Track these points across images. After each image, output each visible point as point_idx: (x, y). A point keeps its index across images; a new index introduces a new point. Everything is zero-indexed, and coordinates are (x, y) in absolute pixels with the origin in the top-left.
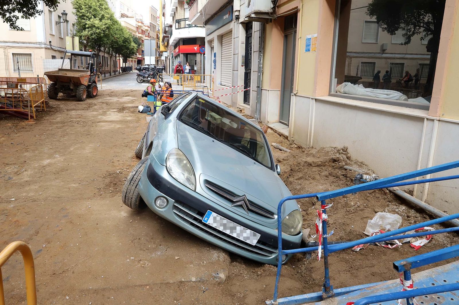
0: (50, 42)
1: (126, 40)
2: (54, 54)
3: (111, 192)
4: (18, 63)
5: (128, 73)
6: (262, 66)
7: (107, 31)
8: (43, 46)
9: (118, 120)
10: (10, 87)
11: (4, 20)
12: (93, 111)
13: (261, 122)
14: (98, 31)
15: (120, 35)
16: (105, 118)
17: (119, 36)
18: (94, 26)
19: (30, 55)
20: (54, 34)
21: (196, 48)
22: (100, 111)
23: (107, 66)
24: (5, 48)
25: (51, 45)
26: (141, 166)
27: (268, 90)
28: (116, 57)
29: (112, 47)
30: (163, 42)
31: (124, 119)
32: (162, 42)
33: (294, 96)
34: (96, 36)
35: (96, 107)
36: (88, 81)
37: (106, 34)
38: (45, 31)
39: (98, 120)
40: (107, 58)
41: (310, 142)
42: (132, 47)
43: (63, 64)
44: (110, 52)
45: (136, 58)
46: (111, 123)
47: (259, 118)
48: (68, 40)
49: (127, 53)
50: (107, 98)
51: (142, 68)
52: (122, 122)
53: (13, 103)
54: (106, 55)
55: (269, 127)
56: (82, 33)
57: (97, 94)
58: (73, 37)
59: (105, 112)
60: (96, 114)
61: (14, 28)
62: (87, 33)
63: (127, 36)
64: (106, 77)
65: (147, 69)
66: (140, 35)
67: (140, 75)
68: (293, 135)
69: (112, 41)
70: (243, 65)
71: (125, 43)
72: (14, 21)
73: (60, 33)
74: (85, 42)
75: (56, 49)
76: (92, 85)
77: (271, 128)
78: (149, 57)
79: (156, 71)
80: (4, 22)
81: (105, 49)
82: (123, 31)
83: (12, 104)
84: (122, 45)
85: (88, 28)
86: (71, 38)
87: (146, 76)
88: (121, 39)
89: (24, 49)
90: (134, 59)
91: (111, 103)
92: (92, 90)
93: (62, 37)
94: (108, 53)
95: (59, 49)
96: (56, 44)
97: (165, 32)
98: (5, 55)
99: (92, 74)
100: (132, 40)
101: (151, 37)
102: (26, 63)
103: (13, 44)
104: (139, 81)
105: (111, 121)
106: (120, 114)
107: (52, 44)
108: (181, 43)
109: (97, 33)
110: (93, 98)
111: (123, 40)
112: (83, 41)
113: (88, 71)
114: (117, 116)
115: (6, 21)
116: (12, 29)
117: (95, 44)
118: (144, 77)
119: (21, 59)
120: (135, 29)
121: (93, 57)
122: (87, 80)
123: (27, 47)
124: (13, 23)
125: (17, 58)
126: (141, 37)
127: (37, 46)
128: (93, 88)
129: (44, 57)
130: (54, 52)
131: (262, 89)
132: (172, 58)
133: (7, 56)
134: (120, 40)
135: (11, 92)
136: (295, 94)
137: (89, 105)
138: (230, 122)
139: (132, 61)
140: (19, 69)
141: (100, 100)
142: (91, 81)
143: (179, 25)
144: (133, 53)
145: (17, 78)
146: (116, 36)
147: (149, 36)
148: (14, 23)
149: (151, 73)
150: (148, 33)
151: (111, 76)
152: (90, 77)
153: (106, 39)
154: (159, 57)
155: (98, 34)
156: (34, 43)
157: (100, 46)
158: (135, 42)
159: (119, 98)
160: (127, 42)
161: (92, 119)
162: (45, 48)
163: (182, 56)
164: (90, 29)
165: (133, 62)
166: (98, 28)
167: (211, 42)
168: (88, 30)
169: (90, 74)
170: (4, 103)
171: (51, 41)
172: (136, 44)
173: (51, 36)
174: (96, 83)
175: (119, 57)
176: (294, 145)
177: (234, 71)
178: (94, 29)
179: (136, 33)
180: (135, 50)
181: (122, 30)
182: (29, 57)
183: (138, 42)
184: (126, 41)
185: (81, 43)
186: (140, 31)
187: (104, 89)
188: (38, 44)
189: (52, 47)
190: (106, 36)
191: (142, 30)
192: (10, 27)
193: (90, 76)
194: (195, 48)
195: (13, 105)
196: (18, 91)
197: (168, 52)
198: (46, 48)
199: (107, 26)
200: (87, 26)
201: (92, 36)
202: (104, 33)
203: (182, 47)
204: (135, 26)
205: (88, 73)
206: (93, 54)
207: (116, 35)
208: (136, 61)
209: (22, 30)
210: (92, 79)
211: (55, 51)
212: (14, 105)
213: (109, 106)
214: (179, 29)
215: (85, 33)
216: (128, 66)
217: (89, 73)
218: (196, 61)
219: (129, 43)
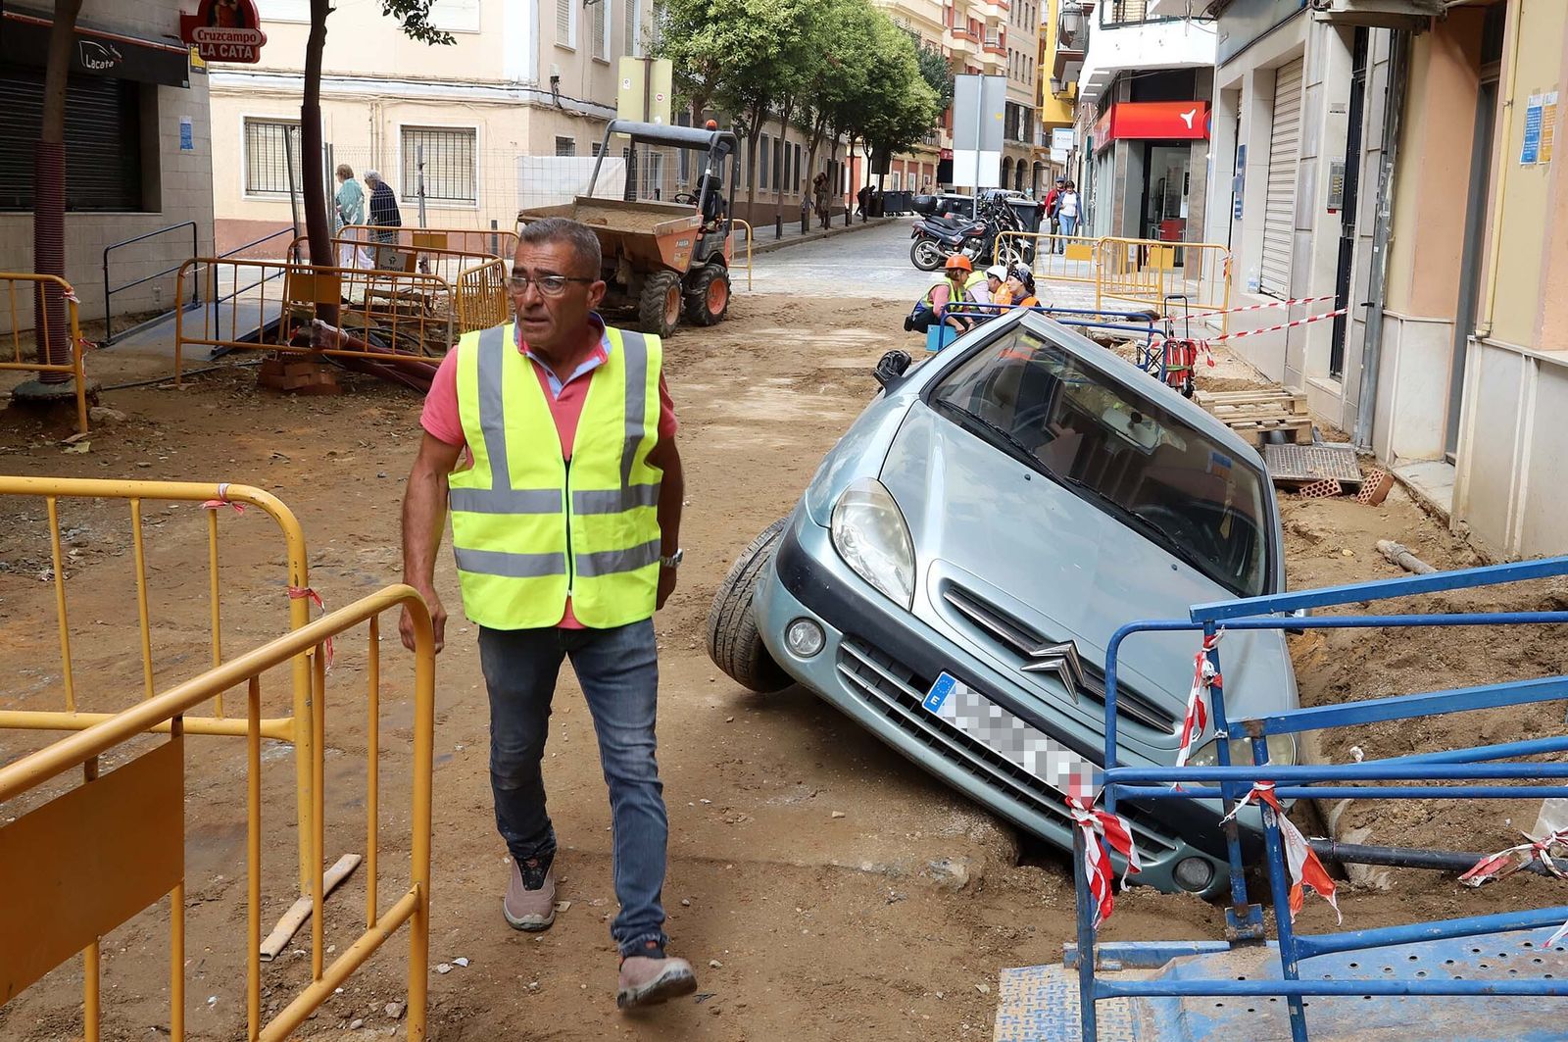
0: (555, 80)
1: (885, 73)
2: (567, 130)
3: (693, 645)
4: (421, 167)
5: (889, 221)
6: (1387, 214)
7: (795, 34)
8: (525, 97)
9: (787, 417)
10: (384, 268)
11: (388, 8)
12: (696, 380)
13: (1374, 457)
14: (756, 33)
15: (857, 48)
16: (735, 408)
17: (852, 51)
18: (743, 10)
19: (471, 133)
20: (572, 44)
21: (1188, 118)
22: (726, 382)
23: (796, 188)
24: (375, 103)
25: (555, 94)
26: (773, 538)
27: (1402, 321)
28: (836, 143)
29: (821, 101)
30: (1060, 81)
31: (812, 417)
32: (1051, 80)
33: (1477, 348)
34: (748, 54)
35: (709, 363)
36: (689, 252)
37: (793, 48)
38: (536, 34)
39: (706, 416)
40: (797, 148)
41: (1512, 537)
42: (909, 103)
43: (594, 180)
44: (808, 125)
45: (932, 153)
46: (757, 429)
47: (1365, 441)
48: (630, 71)
49: (891, 131)
50: (763, 331)
51: (940, 202)
52: (801, 429)
53: (391, 333)
54: (792, 137)
55: (1396, 479)
56: (689, 44)
57: (725, 310)
58: (649, 61)
59: (743, 385)
60: (706, 392)
61: (420, 36)
62: (710, 39)
63: (888, 51)
64: (783, 239)
65: (961, 207)
66: (960, 45)
67: (926, 233)
68: (1467, 509)
69: (821, 74)
70: (1333, 206)
71: (881, 87)
72: (422, 8)
73: (600, 42)
74: (700, 79)
75: (578, 109)
76: (709, 271)
77: (1403, 484)
78: (975, 153)
79: (1002, 218)
80: (386, 12)
81: (788, 110)
82: (877, 28)
83: (387, 334)
84: (865, 94)
85: (716, 20)
86: (642, 65)
87: (954, 239)
88: (863, 66)
89: (446, 110)
90: (921, 158)
91: (777, 350)
92: (706, 291)
93: (607, 58)
94: (804, 129)
95: (590, 110)
96: (577, 88)
97: (1065, 37)
98: (375, 134)
99: (711, 225)
100: (913, 66)
101: (1013, 53)
102: (450, 168)
103: (407, 88)
104: (921, 261)
105: (756, 423)
106: (804, 397)
107: (561, 87)
108: (1125, 93)
109: (752, 40)
110: (708, 329)
111: (871, 72)
112: (691, 76)
113: (693, 212)
114: (788, 406)
115: (392, 11)
116: (411, 37)
117: (746, 88)
118: (945, 244)
119: (435, 152)
120: (937, 16)
121: (719, 154)
122: (686, 248)
123: (461, 102)
124: (417, 16)
125: (421, 149)
126: (964, 53)
127: (499, 95)
128: (709, 283)
129: (524, 143)
130: (568, 123)
131: (1383, 315)
132: (1089, 157)
133: (380, 137)
134: (858, 70)
135: (387, 288)
136: (1480, 339)
137: (683, 354)
138: (1131, 426)
139: (913, 167)
140: (423, 195)
141: (735, 337)
142: (705, 256)
143: (1117, 8)
144: (919, 131)
145: (413, 230)
146: (839, 55)
147: (1001, 51)
148: (421, 13)
149: (976, 226)
150: (1001, 35)
151: (808, 235)
152: (700, 236)
153: (788, 70)
154: (1042, 151)
155: (757, 47)
156: (489, 85)
157: (763, 99)
158: (930, 80)
159: (815, 334)
160: (889, 78)
161: (683, 411)
162: (532, 106)
163: (1122, 150)
164: (723, 25)
165: (920, 172)
166: (758, 20)
167: (1233, 94)
168: (715, 28)
169: (699, 225)
170: (362, 331)
171: (558, 77)
172: (935, 88)
173: (562, 55)
174: (724, 265)
175: (853, 144)
176: (1465, 553)
177: (1299, 234)
178: (741, 23)
179: (940, 33)
180: (928, 114)
181: (868, 23)
182: (466, 143)
183: (943, 77)
184: (883, 77)
185: (680, 81)
186: (961, 24)
187: (758, 289)
188: (505, 87)
189: (561, 100)
190: (791, 54)
191: (972, 20)
192: (407, 31)
193: (700, 231)
194: (1183, 116)
195: (391, 340)
196: (413, 284)
197: (1079, 128)
198: (536, 107)
199: (796, 10)
200: (712, 11)
201: (729, 54)
202: (781, 45)
203: (1127, 110)
204: (941, 4)
205: (694, 218)
206: (721, 138)
207: (839, 46)
208: (935, 168)
209: (448, 40)
210: (709, 247)
211: (573, 117)
212: (397, 341)
213: (762, 363)
214: (1115, 26)
215: (703, 41)
216: (896, 185)
217: (697, 220)
218: (1187, 174)
219: (901, 84)
